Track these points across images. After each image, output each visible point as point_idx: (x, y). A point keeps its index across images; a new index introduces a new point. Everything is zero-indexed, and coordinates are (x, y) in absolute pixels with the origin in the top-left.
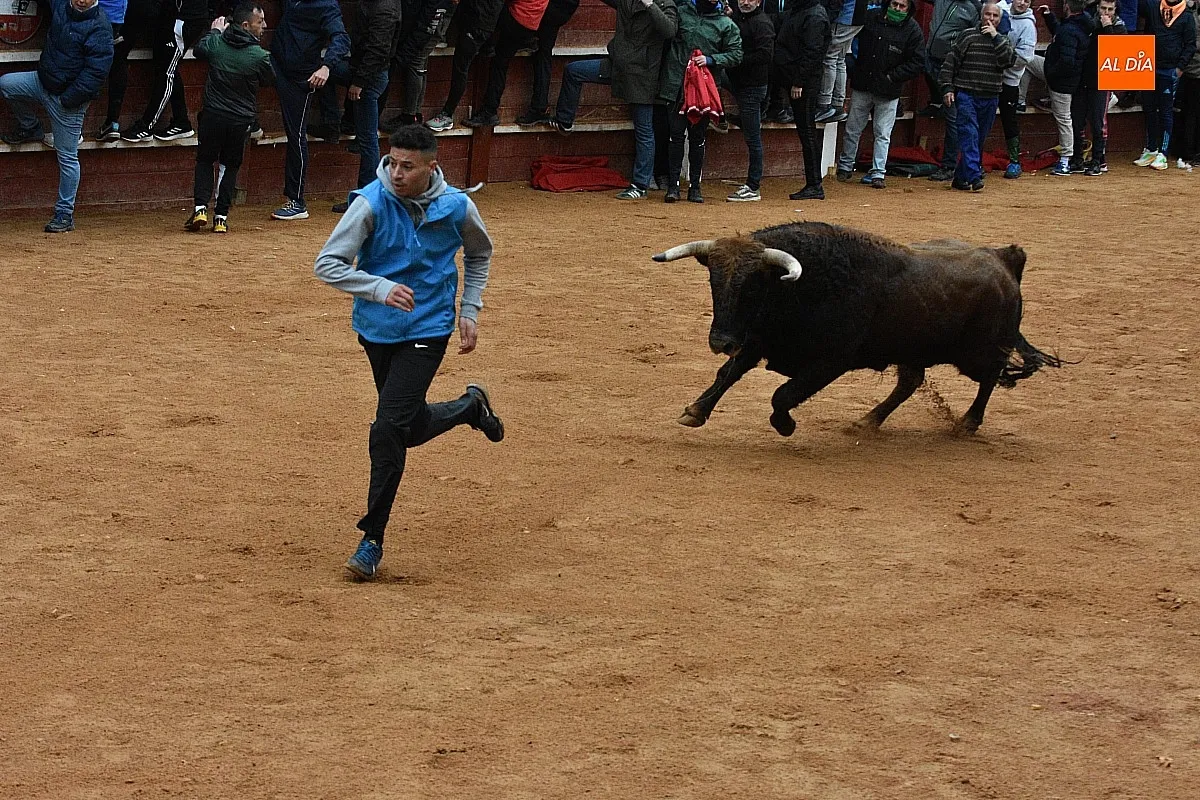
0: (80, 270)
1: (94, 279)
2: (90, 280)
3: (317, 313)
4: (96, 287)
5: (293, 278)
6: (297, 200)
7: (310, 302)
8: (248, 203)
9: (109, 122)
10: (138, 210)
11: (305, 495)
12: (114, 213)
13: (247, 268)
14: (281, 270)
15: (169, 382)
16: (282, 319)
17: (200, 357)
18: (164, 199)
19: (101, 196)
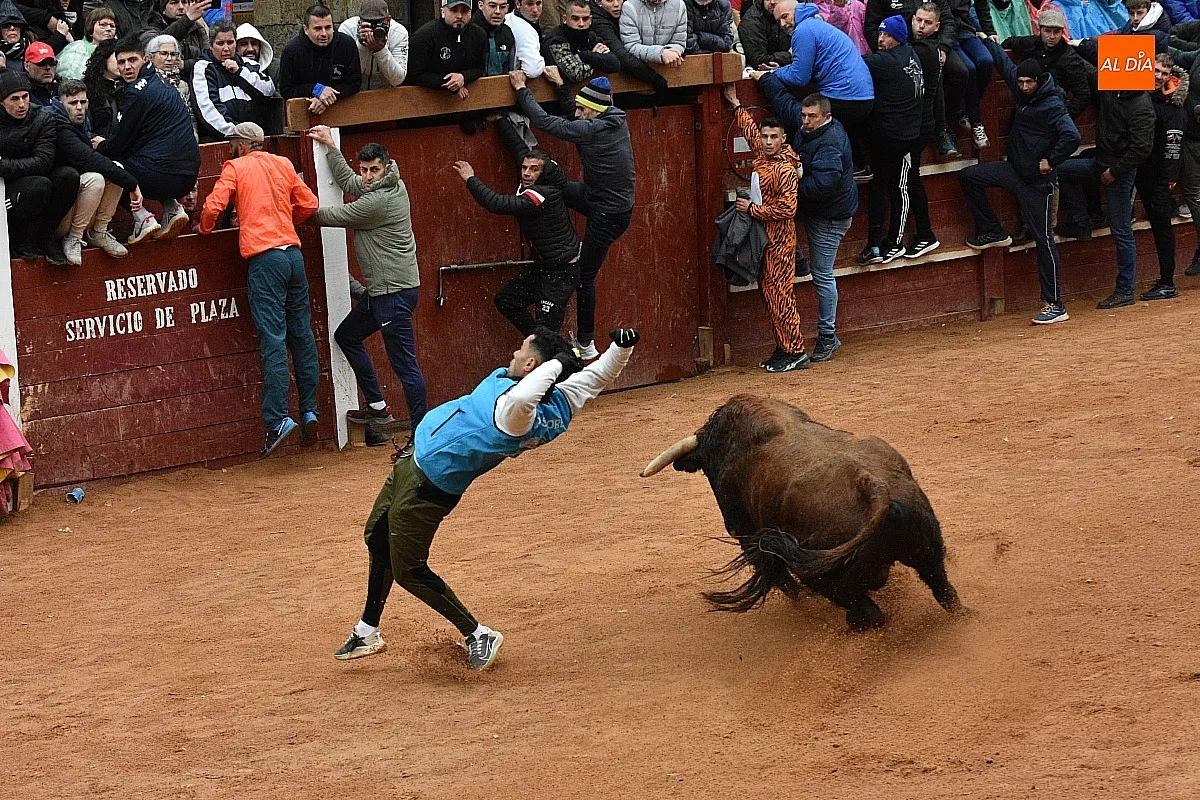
0: (847, 398)
1: (862, 406)
2: (858, 407)
3: (1088, 416)
4: (866, 413)
5: (1061, 382)
6: (1055, 303)
7: (1079, 405)
8: (1008, 311)
9: (869, 248)
10: (898, 331)
11: (1096, 601)
12: (875, 337)
13: (1014, 377)
14: (1047, 375)
15: (949, 502)
16: (1056, 425)
17: (976, 473)
18: (923, 317)
19: (859, 320)
